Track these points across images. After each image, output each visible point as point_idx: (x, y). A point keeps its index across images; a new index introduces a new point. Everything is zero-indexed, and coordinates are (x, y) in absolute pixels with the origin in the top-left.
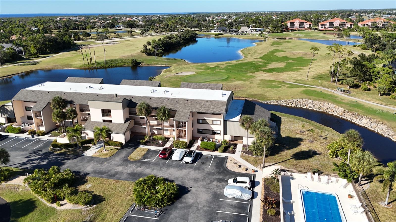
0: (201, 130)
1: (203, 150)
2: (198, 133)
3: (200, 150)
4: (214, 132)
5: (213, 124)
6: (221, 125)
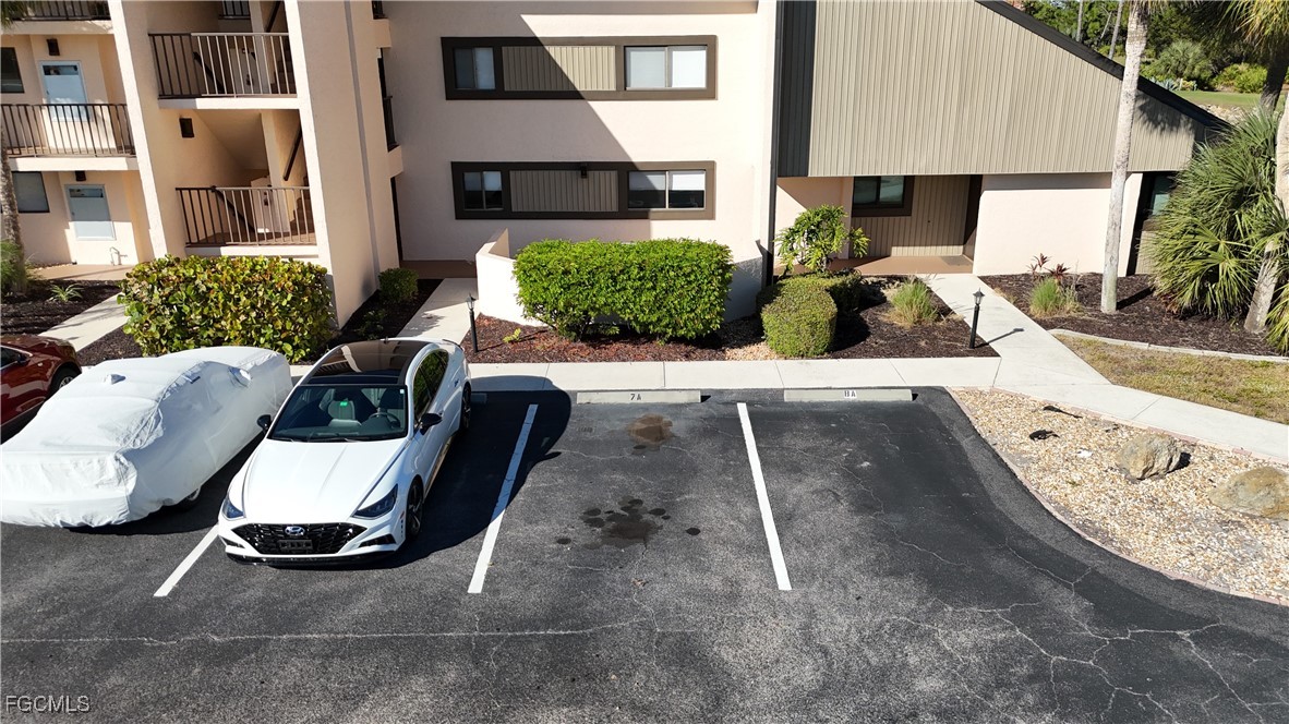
0: (493, 181)
1: (560, 356)
2: (460, 215)
3: (511, 359)
4: (636, 183)
5: (623, 91)
6: (709, 92)
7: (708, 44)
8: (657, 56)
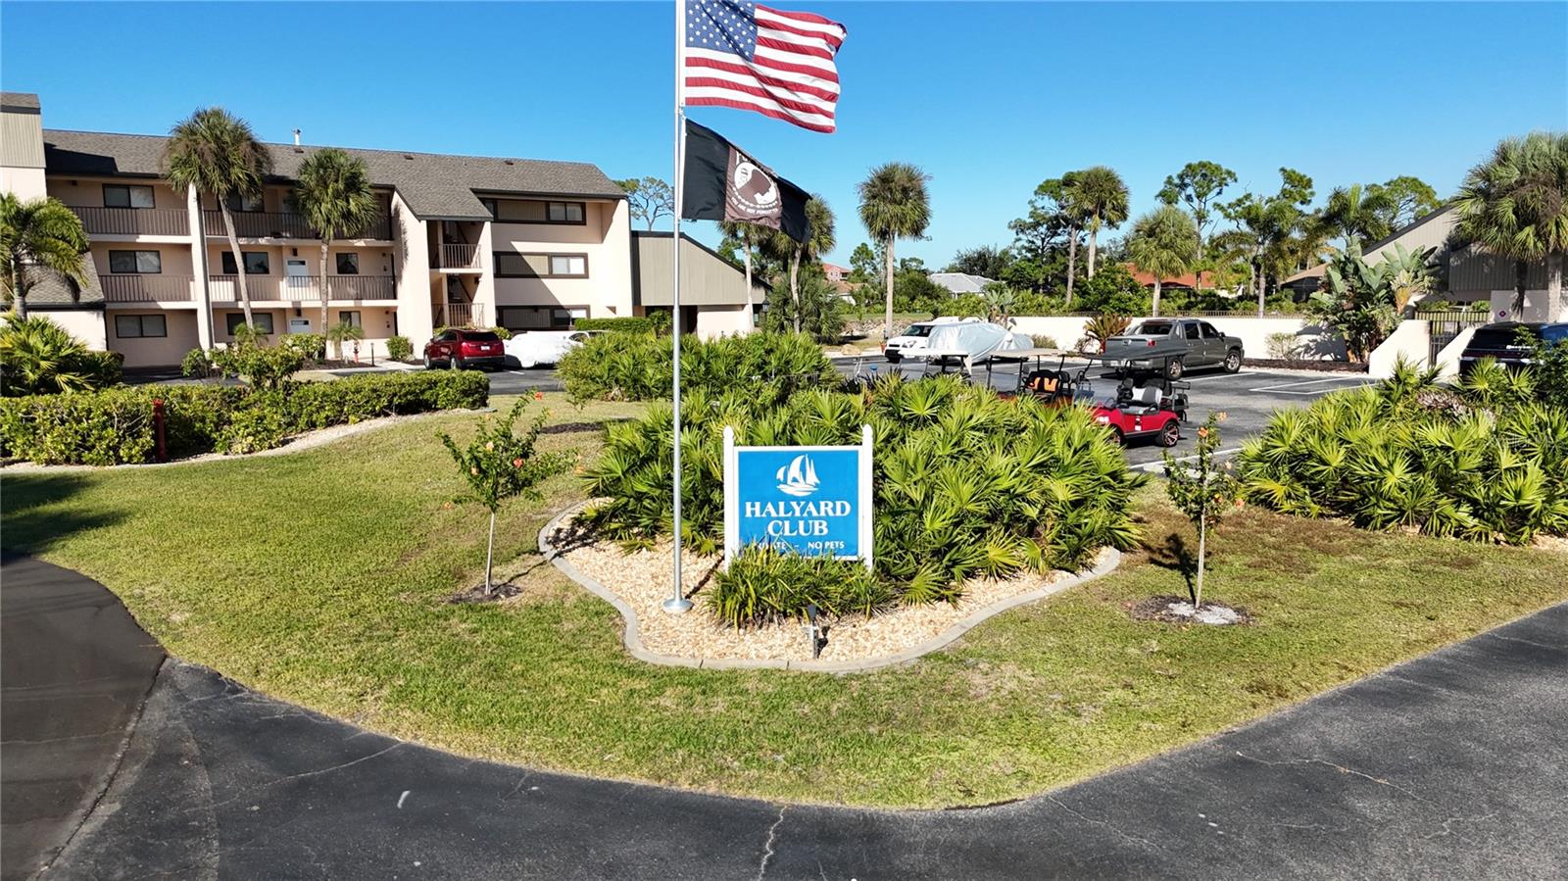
4: (557, 314)
5: (551, 276)
6: (586, 276)
7: (585, 256)
8: (564, 260)
